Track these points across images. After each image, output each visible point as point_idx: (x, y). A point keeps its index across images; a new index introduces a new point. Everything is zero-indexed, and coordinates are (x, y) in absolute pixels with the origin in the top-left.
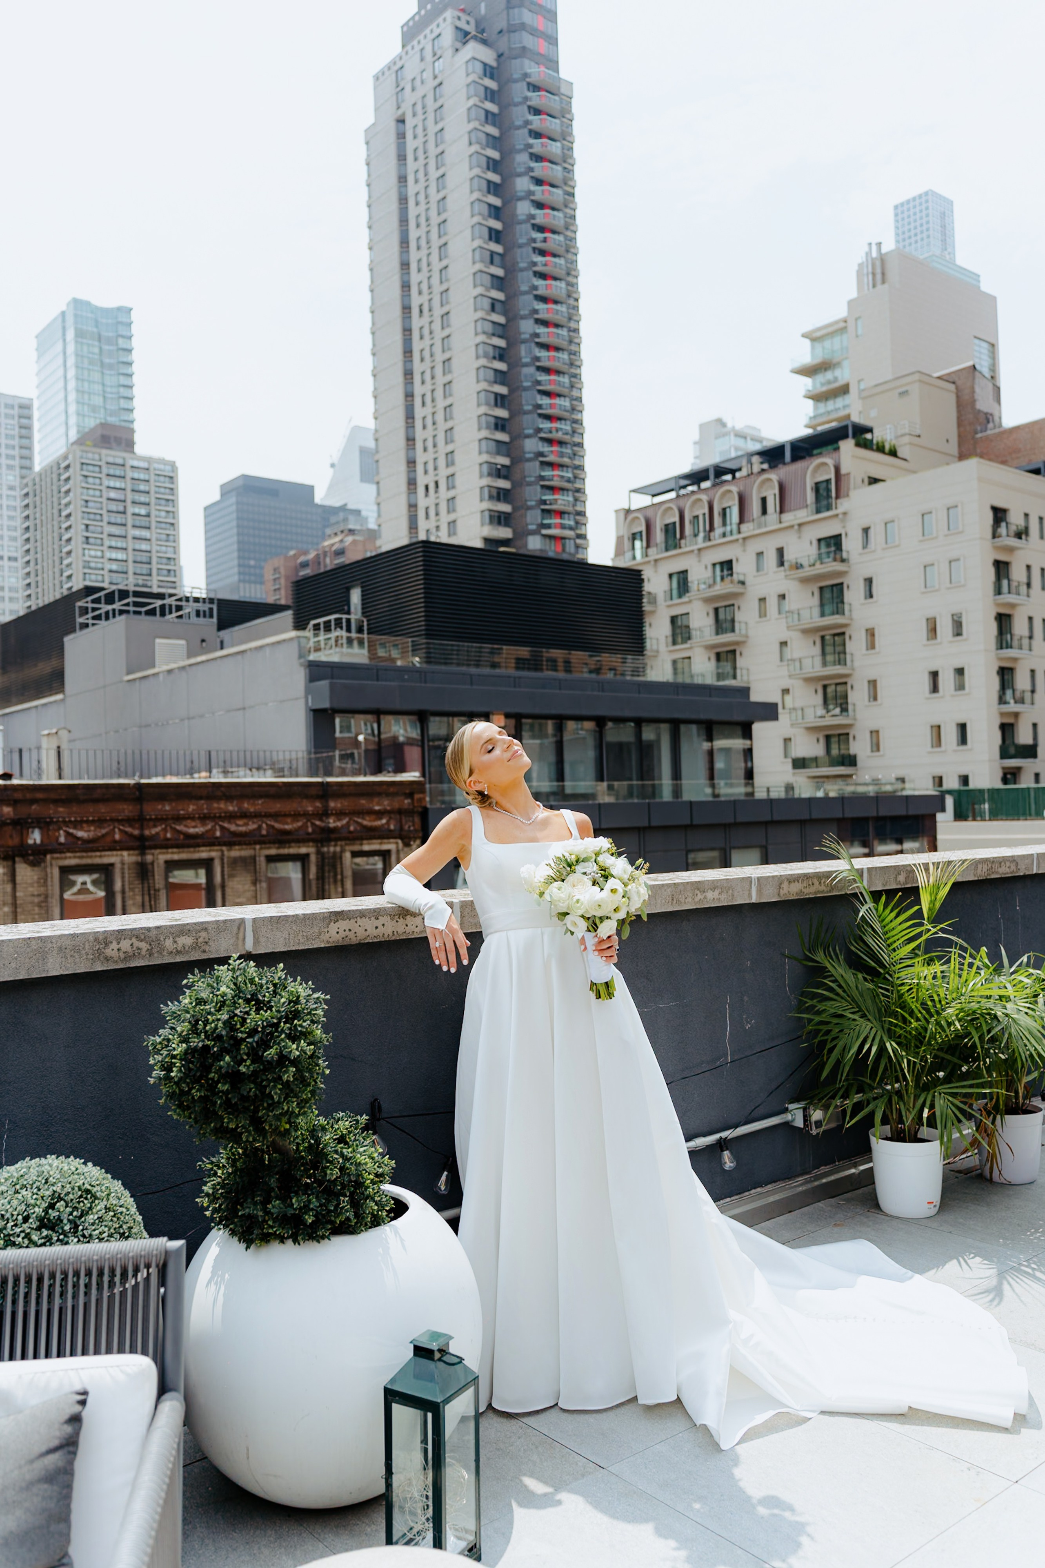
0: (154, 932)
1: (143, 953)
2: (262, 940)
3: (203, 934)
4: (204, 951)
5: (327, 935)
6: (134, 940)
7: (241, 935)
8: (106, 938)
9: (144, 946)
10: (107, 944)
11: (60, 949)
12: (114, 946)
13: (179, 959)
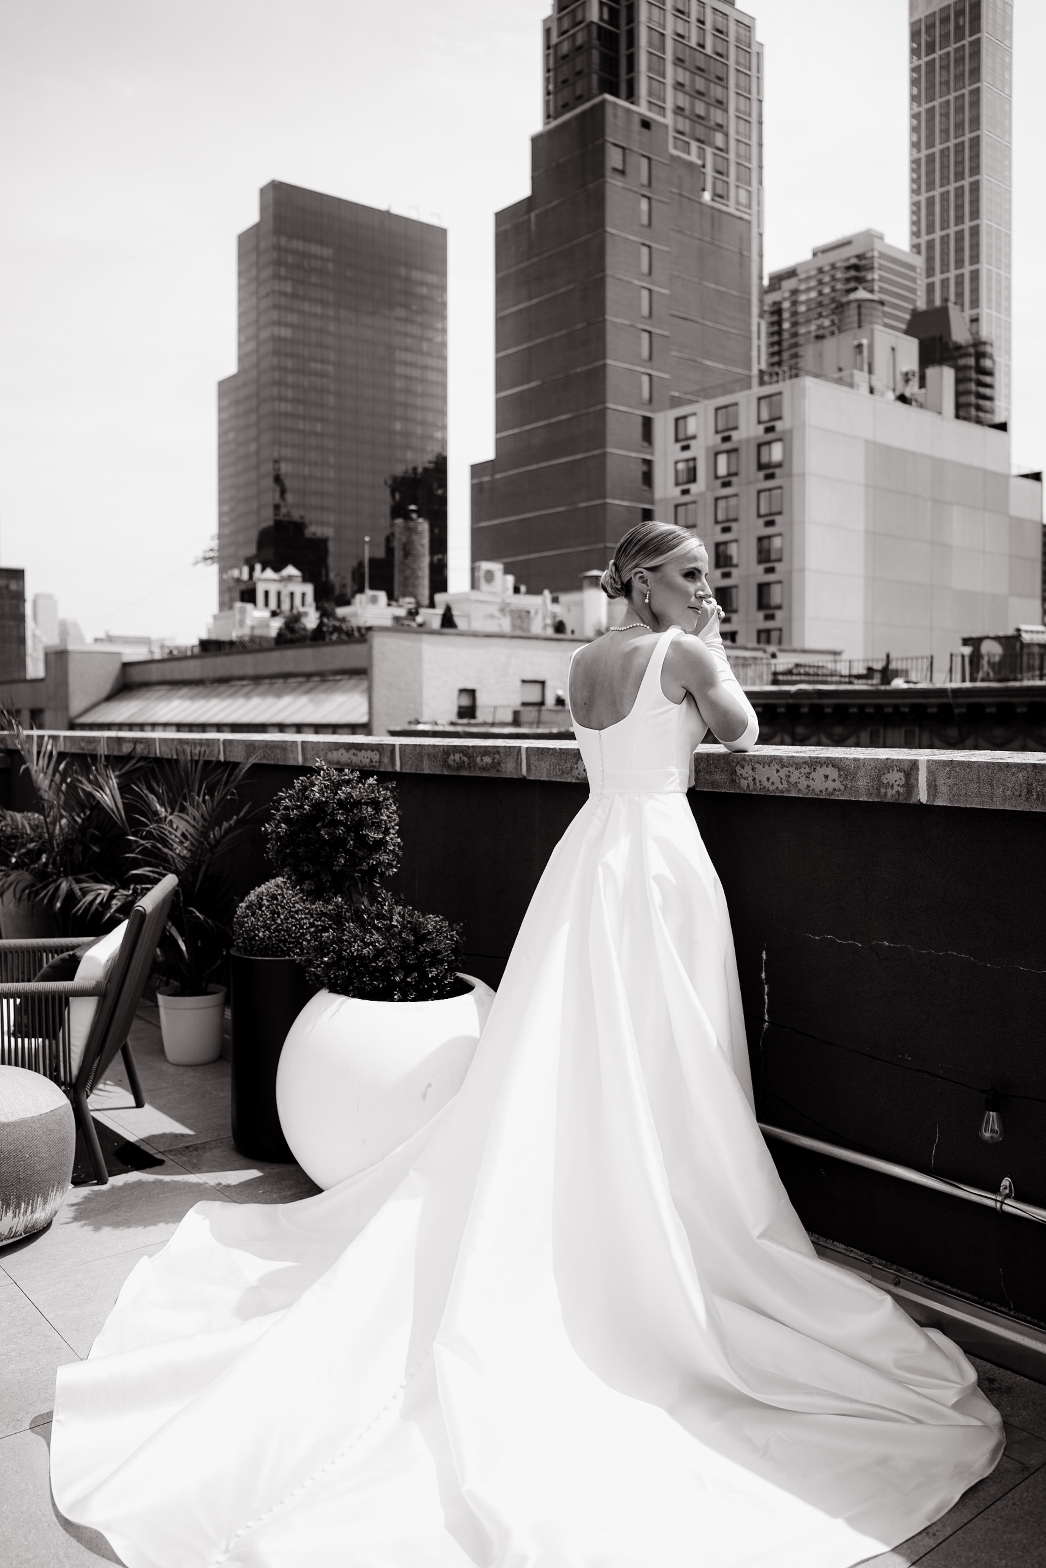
0: (471, 750)
1: (466, 766)
2: (533, 768)
3: (497, 756)
4: (498, 771)
5: (577, 772)
6: (461, 755)
7: (519, 760)
8: (448, 750)
9: (465, 759)
10: (449, 755)
11: (428, 755)
12: (452, 757)
13: (485, 774)
